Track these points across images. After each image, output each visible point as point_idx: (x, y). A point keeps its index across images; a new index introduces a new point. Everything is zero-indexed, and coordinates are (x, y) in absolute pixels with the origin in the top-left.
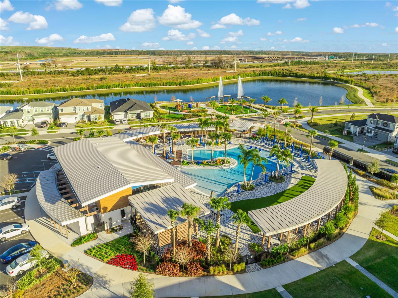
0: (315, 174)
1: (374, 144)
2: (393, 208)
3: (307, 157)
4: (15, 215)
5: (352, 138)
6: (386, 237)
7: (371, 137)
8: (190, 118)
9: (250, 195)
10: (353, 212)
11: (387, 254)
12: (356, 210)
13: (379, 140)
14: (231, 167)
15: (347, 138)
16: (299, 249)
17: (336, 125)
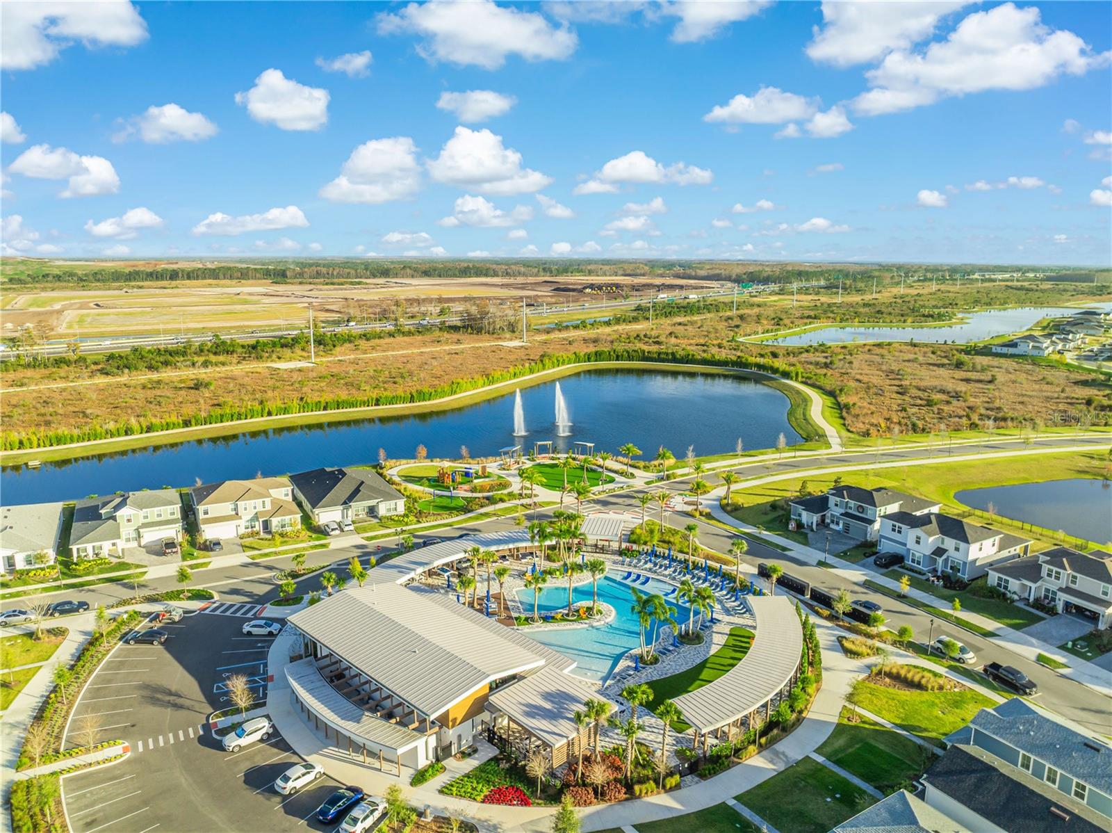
0: (750, 622)
1: (844, 548)
2: (872, 672)
3: (732, 587)
4: (276, 750)
5: (806, 535)
6: (860, 717)
7: (838, 532)
8: (482, 507)
9: (655, 672)
10: (815, 685)
11: (861, 740)
12: (818, 678)
13: (854, 539)
14: (607, 621)
15: (796, 537)
16: (746, 748)
17: (774, 506)
